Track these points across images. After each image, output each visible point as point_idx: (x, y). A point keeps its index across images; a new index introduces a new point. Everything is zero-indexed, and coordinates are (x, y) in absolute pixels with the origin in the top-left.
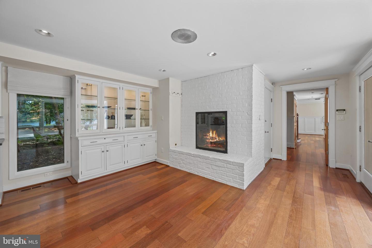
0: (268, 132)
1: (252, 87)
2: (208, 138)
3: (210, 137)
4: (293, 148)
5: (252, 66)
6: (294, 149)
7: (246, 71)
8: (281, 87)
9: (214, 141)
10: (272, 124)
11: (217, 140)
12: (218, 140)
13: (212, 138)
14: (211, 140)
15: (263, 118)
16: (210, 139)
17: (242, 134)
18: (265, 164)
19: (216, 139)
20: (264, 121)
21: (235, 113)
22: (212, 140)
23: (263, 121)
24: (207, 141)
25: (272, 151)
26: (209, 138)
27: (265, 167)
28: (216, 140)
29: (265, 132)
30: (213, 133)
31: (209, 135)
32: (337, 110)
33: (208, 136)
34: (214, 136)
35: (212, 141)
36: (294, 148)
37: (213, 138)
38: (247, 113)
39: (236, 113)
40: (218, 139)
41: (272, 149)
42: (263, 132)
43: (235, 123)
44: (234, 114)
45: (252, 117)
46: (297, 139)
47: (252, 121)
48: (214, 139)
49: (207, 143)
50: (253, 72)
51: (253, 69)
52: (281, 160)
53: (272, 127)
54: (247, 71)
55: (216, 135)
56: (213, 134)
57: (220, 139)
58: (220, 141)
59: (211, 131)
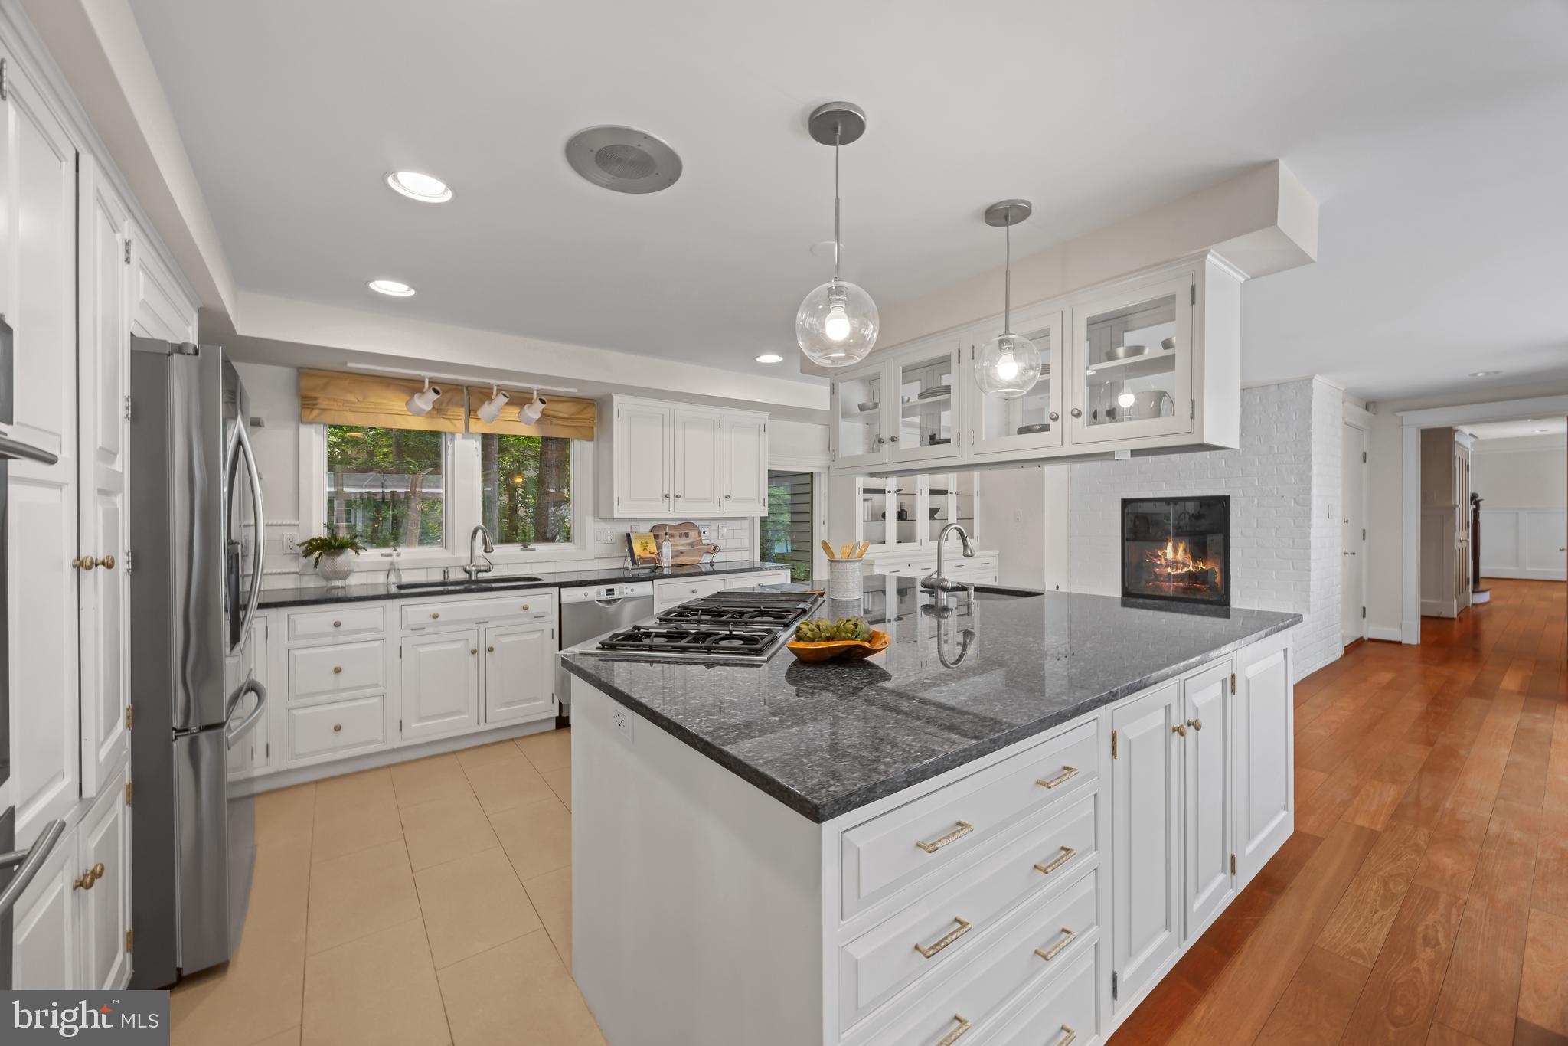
0: (1354, 554)
1: (1310, 434)
2: (1161, 565)
3: (1165, 560)
4: (1450, 616)
5: (1310, 380)
6: (1456, 623)
7: (1292, 391)
8: (1398, 414)
9: (1180, 571)
10: (1364, 530)
11: (1190, 570)
12: (1193, 570)
13: (1175, 564)
14: (1169, 570)
15: (1338, 513)
16: (1168, 566)
17: (1276, 555)
18: (1345, 647)
19: (1185, 565)
20: (1341, 521)
21: (1256, 500)
22: (1173, 568)
23: (1338, 520)
24: (1155, 573)
25: (1364, 616)
26: (1163, 562)
27: (1343, 653)
28: (1185, 569)
29: (1345, 554)
30: (1176, 550)
31: (1165, 554)
33: (1160, 557)
34: (1180, 556)
35: (1175, 572)
36: (1453, 619)
37: (1175, 562)
38: (1295, 499)
39: (1258, 500)
40: (1193, 567)
41: (1364, 609)
42: (1340, 553)
43: (1255, 525)
44: (1253, 502)
45: (1310, 509)
46: (1473, 592)
47: (1310, 521)
48: (1179, 566)
49: (1157, 577)
50: (1314, 396)
51: (1314, 386)
52: (1400, 643)
53: (1364, 539)
54: (1294, 391)
55: (1185, 553)
56: (1178, 551)
57: (1201, 566)
58: (1199, 573)
59: (1170, 545)
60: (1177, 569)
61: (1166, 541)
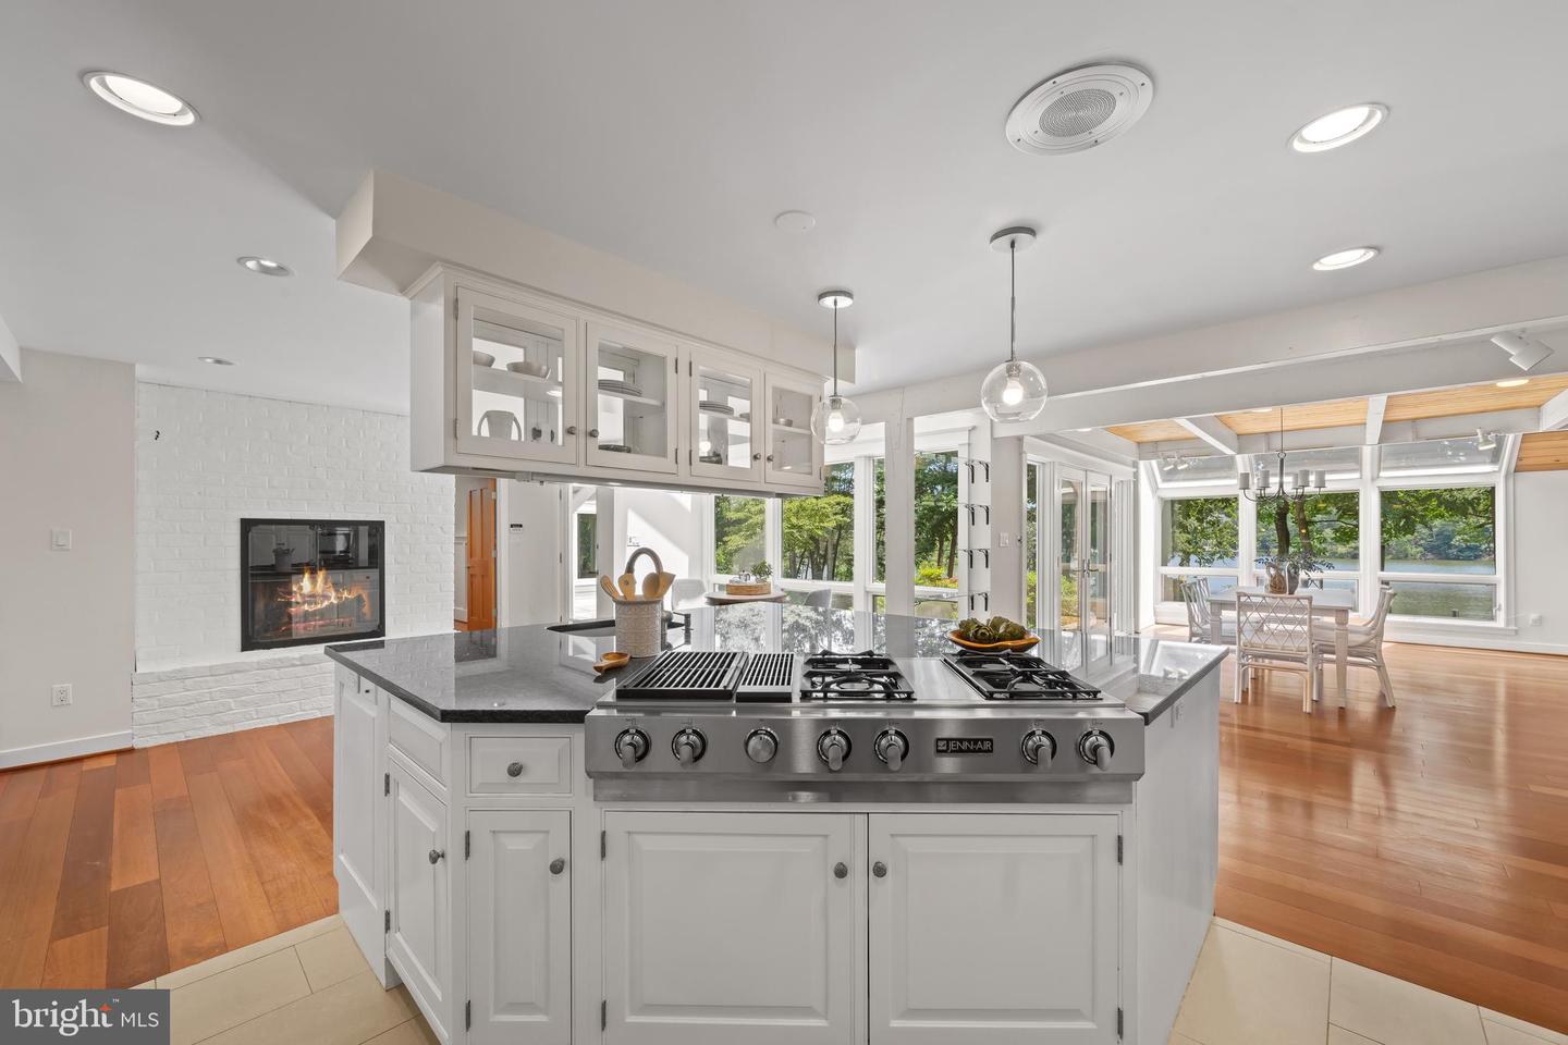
2: (294, 600)
3: (302, 595)
9: (319, 606)
11: (332, 603)
12: (335, 602)
13: (312, 598)
14: (306, 607)
16: (304, 603)
19: (326, 597)
22: (310, 603)
26: (299, 600)
28: (326, 603)
30: (314, 581)
31: (301, 588)
32: (512, 526)
33: (296, 592)
34: (320, 588)
35: (312, 608)
37: (313, 596)
40: (336, 598)
48: (319, 600)
49: (294, 616)
55: (326, 583)
56: (317, 581)
57: (346, 595)
58: (344, 603)
59: (307, 575)
60: (316, 604)
61: (303, 573)
